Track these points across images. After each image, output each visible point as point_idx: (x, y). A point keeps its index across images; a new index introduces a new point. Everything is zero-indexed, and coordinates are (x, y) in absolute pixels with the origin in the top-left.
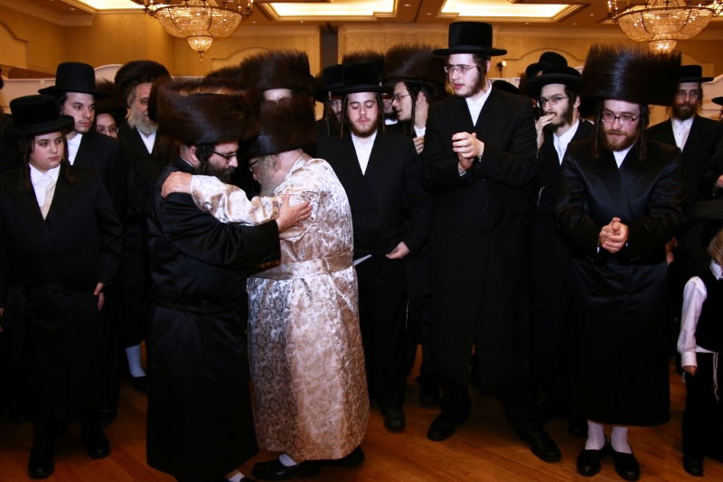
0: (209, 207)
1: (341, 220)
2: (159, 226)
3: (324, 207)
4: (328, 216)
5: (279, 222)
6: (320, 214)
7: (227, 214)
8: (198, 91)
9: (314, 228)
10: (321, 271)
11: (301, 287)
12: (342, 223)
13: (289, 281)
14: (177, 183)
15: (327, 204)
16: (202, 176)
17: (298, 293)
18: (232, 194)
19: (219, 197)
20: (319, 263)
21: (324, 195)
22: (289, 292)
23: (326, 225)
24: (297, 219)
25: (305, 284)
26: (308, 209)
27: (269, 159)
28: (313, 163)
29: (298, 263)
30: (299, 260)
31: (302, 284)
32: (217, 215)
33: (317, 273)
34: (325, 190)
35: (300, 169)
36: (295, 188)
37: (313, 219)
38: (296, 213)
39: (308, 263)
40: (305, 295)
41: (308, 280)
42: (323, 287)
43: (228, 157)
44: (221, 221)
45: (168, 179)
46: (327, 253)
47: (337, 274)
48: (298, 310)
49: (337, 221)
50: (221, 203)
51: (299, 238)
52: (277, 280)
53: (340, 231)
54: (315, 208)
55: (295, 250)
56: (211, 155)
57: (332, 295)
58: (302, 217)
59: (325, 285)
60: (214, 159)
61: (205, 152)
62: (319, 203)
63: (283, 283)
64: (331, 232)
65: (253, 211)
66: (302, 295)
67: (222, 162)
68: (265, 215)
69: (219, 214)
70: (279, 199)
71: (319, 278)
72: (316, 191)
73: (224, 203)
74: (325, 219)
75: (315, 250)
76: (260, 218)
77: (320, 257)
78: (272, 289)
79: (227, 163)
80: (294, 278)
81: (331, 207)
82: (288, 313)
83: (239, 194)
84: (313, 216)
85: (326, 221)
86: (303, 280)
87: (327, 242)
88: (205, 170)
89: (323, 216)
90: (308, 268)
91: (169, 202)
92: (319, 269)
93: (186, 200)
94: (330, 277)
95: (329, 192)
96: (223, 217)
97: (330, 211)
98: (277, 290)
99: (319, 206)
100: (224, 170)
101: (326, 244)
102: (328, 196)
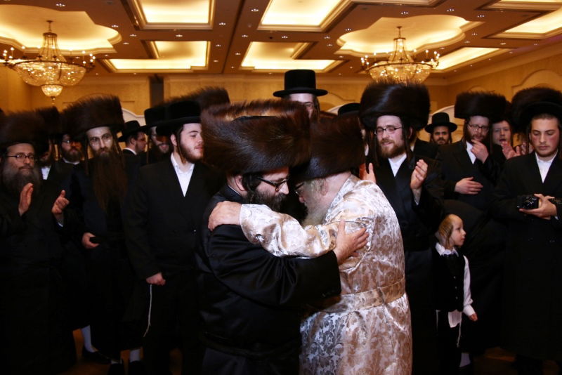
0: (261, 239)
1: (395, 246)
2: (206, 261)
3: (379, 234)
4: (383, 243)
5: (337, 252)
6: (375, 242)
7: (281, 246)
8: (245, 114)
9: (369, 257)
10: (377, 303)
11: (355, 321)
12: (396, 249)
13: (343, 314)
14: (224, 214)
15: (381, 229)
16: (251, 205)
17: (353, 327)
18: (285, 224)
19: (272, 228)
20: (375, 294)
21: (380, 221)
22: (342, 326)
23: (381, 252)
24: (355, 249)
25: (361, 317)
26: (365, 236)
27: (316, 183)
28: (362, 184)
29: (352, 295)
30: (354, 292)
31: (357, 318)
32: (269, 248)
33: (373, 305)
34: (380, 214)
35: (350, 193)
36: (349, 214)
37: (368, 247)
38: (353, 241)
39: (362, 295)
40: (360, 330)
41: (364, 312)
42: (379, 320)
43: (277, 185)
44: (275, 254)
45: (215, 209)
46: (382, 283)
47: (393, 304)
48: (352, 346)
49: (391, 248)
50: (274, 234)
51: (355, 269)
52: (329, 313)
53: (394, 258)
54: (371, 235)
55: (350, 281)
56: (259, 184)
57: (388, 328)
58: (359, 246)
59: (381, 317)
60: (263, 187)
61: (251, 181)
62: (374, 230)
63: (335, 317)
64: (385, 260)
65: (310, 242)
66: (356, 330)
67: (272, 190)
68: (322, 246)
69: (273, 247)
70: (334, 227)
71: (375, 311)
72: (372, 217)
73: (277, 234)
74: (379, 246)
75: (371, 280)
76: (318, 249)
77: (375, 288)
78: (323, 322)
79: (278, 191)
80: (348, 311)
81: (385, 232)
82: (341, 350)
83: (293, 224)
84: (369, 244)
85: (381, 249)
86: (358, 313)
87: (382, 271)
88: (253, 198)
89: (378, 244)
90: (363, 299)
91: (216, 236)
92: (375, 300)
93: (235, 232)
94: (386, 309)
95: (384, 218)
96: (276, 249)
97: (385, 237)
98: (327, 324)
99: (374, 233)
100: (274, 197)
101: (381, 273)
102: (383, 221)
